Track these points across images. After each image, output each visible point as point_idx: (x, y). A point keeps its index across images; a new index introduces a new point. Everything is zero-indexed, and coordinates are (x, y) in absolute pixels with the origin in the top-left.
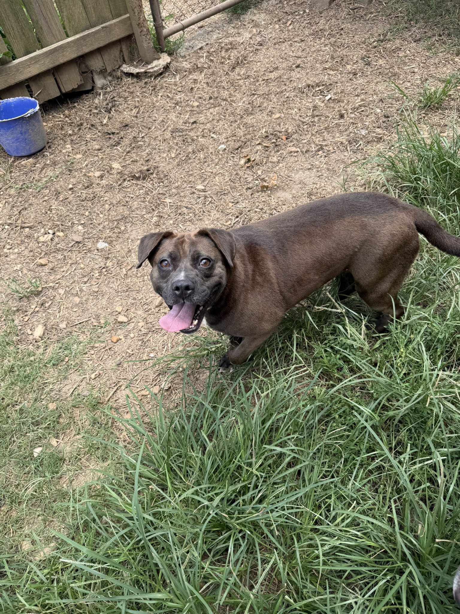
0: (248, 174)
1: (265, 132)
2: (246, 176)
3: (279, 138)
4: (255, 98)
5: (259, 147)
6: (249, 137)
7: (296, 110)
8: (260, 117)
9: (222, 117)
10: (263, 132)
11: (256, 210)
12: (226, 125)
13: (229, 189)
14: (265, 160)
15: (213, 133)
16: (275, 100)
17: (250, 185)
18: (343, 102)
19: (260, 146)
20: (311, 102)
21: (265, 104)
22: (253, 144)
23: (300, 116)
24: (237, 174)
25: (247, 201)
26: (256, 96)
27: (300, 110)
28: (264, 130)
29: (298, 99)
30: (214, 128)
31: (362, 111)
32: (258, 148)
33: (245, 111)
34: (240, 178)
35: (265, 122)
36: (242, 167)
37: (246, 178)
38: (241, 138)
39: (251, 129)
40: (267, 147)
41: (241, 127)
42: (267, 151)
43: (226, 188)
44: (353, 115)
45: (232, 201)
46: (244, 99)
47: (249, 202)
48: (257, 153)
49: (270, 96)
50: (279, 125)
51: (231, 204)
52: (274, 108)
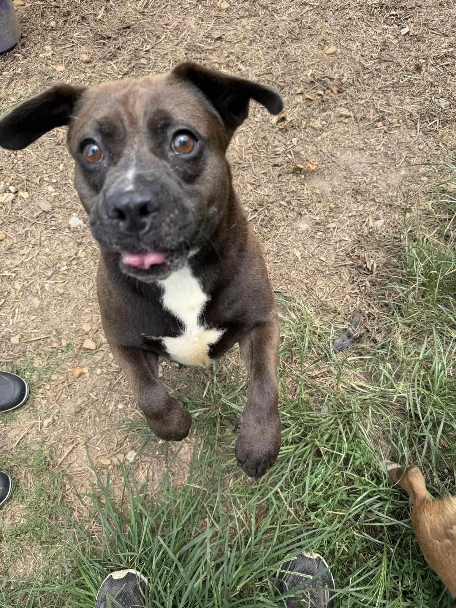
0: (280, 141)
1: (312, 75)
2: (276, 143)
3: (328, 88)
4: (305, 11)
5: (300, 99)
6: (288, 78)
7: (358, 44)
8: (309, 47)
9: (257, 36)
10: (309, 75)
11: (282, 202)
12: (260, 51)
13: (251, 160)
14: (304, 123)
15: (242, 62)
16: (332, 21)
17: (279, 160)
18: (424, 42)
19: (301, 97)
20: (380, 34)
21: (318, 26)
22: (292, 92)
23: (363, 56)
24: (264, 138)
25: (271, 186)
26: (307, 8)
27: (363, 44)
28: (311, 71)
29: (364, 25)
30: (244, 54)
31: (447, 65)
32: (298, 100)
33: (290, 32)
34: (268, 145)
35: (313, 57)
36: (273, 127)
37: (276, 147)
38: (277, 78)
39: (293, 64)
40: (311, 100)
41: (281, 60)
42: (309, 106)
43: (247, 157)
44: (433, 70)
45: (252, 181)
46: (291, 10)
47: (274, 187)
48: (295, 107)
49: (327, 11)
50: (332, 66)
51: (250, 187)
52: (329, 34)
